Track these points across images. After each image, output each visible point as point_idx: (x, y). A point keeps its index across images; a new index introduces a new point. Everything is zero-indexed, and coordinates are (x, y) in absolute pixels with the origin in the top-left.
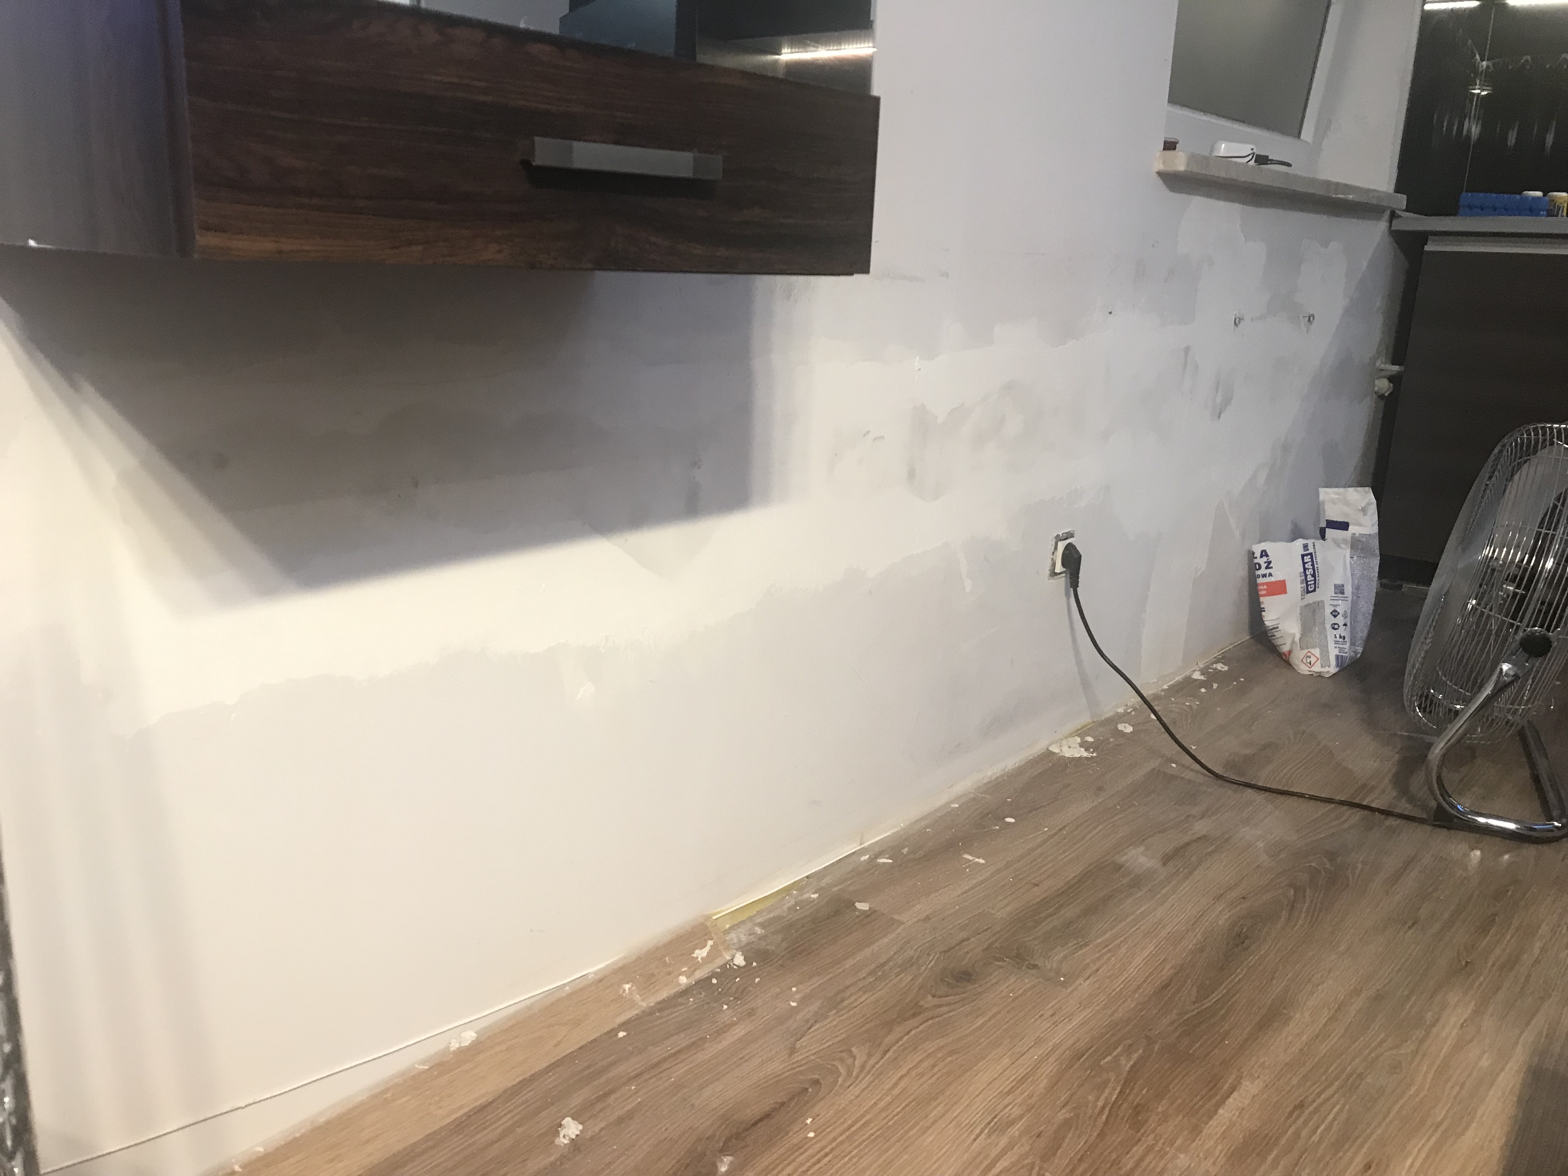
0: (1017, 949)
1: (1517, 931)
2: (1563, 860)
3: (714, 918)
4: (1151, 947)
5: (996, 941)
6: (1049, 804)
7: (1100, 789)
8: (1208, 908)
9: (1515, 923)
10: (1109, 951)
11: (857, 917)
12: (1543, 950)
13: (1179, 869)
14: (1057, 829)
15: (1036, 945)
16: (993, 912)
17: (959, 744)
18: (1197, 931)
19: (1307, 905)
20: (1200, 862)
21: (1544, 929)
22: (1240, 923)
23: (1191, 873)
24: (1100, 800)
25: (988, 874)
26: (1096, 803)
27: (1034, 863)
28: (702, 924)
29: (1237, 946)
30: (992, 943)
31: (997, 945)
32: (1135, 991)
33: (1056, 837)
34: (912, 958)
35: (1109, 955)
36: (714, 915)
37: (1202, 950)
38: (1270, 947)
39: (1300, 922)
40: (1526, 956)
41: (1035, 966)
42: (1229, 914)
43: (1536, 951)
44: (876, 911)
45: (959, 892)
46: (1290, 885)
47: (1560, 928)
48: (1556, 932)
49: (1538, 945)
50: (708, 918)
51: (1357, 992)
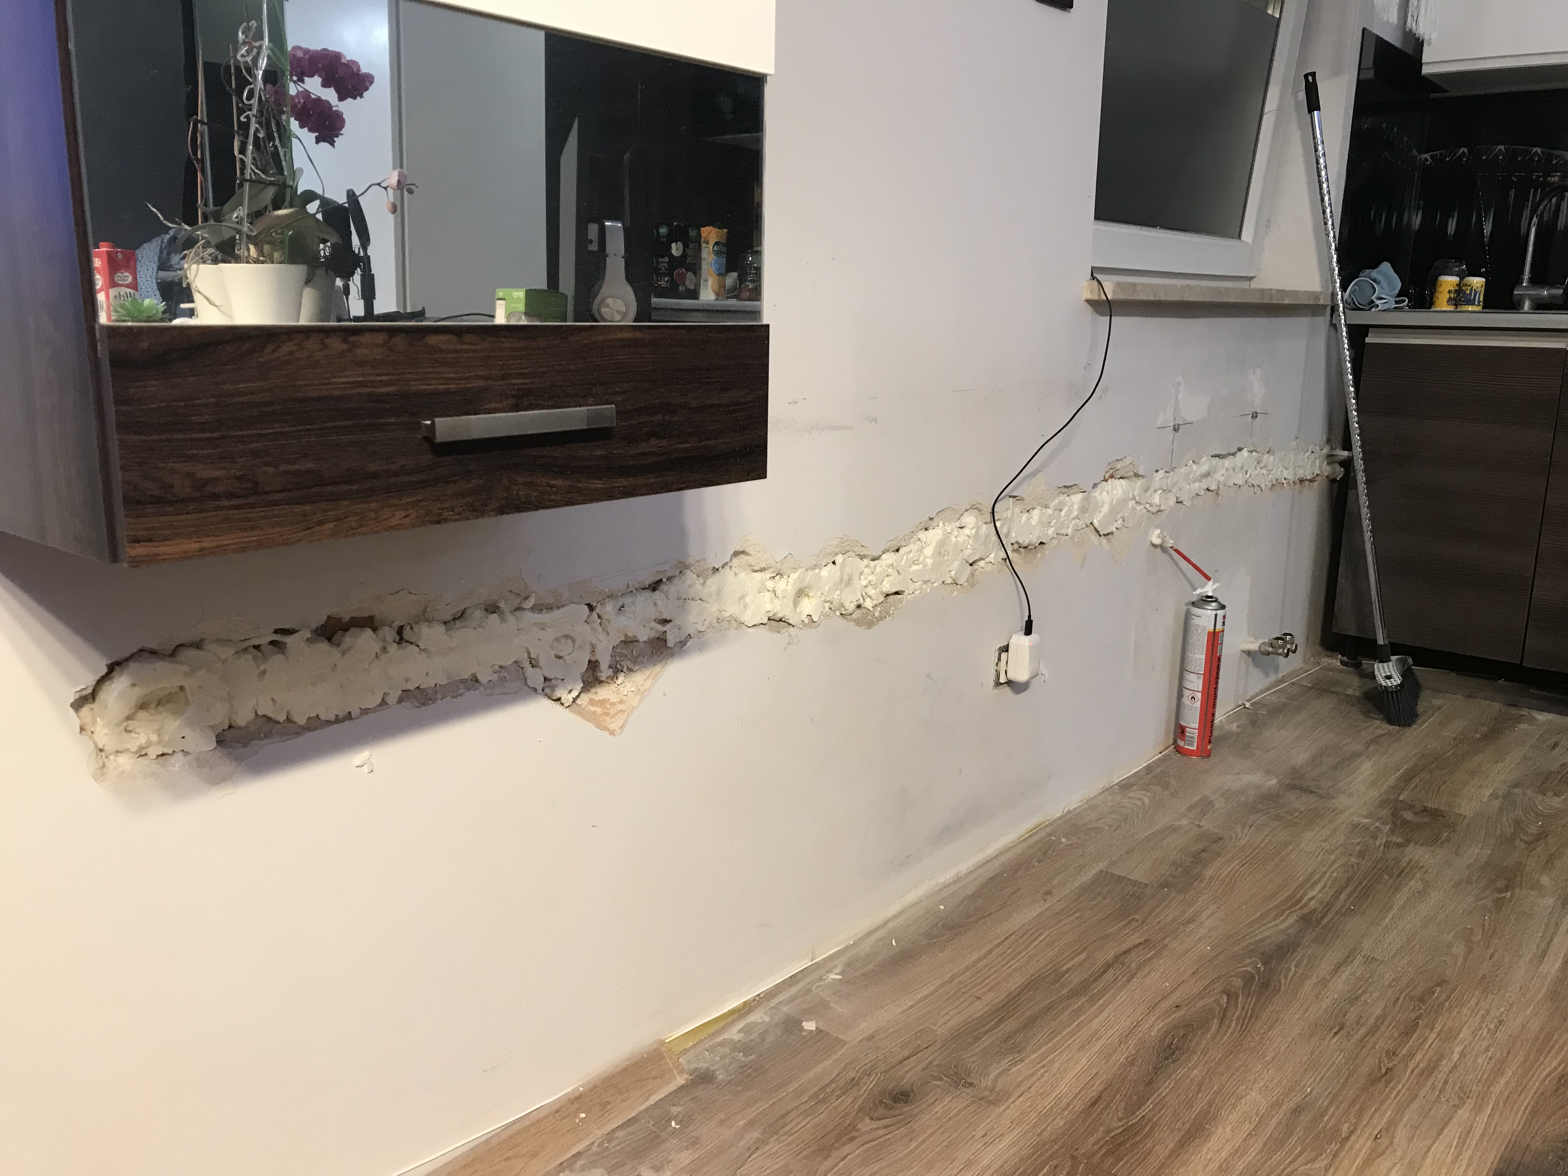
0: (955, 1066)
1: (1438, 1035)
2: (1490, 958)
3: (667, 1041)
4: (1084, 1061)
5: (934, 1060)
6: (997, 911)
7: (1048, 893)
8: (1142, 1019)
9: (1438, 1027)
10: (1044, 1067)
11: (804, 1037)
12: (1463, 1055)
13: (1117, 978)
14: (1003, 938)
15: (974, 1062)
16: (934, 1028)
17: (909, 856)
18: (1130, 1042)
19: (1238, 1013)
20: (1139, 968)
21: (1465, 1033)
22: (1172, 1034)
23: (1128, 981)
24: (1047, 906)
25: (933, 988)
26: (1043, 908)
27: (978, 975)
28: (657, 1049)
29: (1167, 1058)
30: (931, 1062)
31: (936, 1063)
32: (1064, 1110)
33: (1001, 947)
34: (853, 1079)
35: (1042, 1071)
36: (666, 1039)
37: (1132, 1063)
38: (1198, 1059)
39: (1230, 1030)
40: (1445, 1061)
41: (971, 1084)
42: (1162, 1024)
43: (1456, 1056)
44: (821, 1031)
45: (904, 1007)
46: (1223, 992)
47: (1481, 1031)
48: (1475, 1036)
49: (1458, 1050)
50: (663, 1043)
51: (1278, 1105)
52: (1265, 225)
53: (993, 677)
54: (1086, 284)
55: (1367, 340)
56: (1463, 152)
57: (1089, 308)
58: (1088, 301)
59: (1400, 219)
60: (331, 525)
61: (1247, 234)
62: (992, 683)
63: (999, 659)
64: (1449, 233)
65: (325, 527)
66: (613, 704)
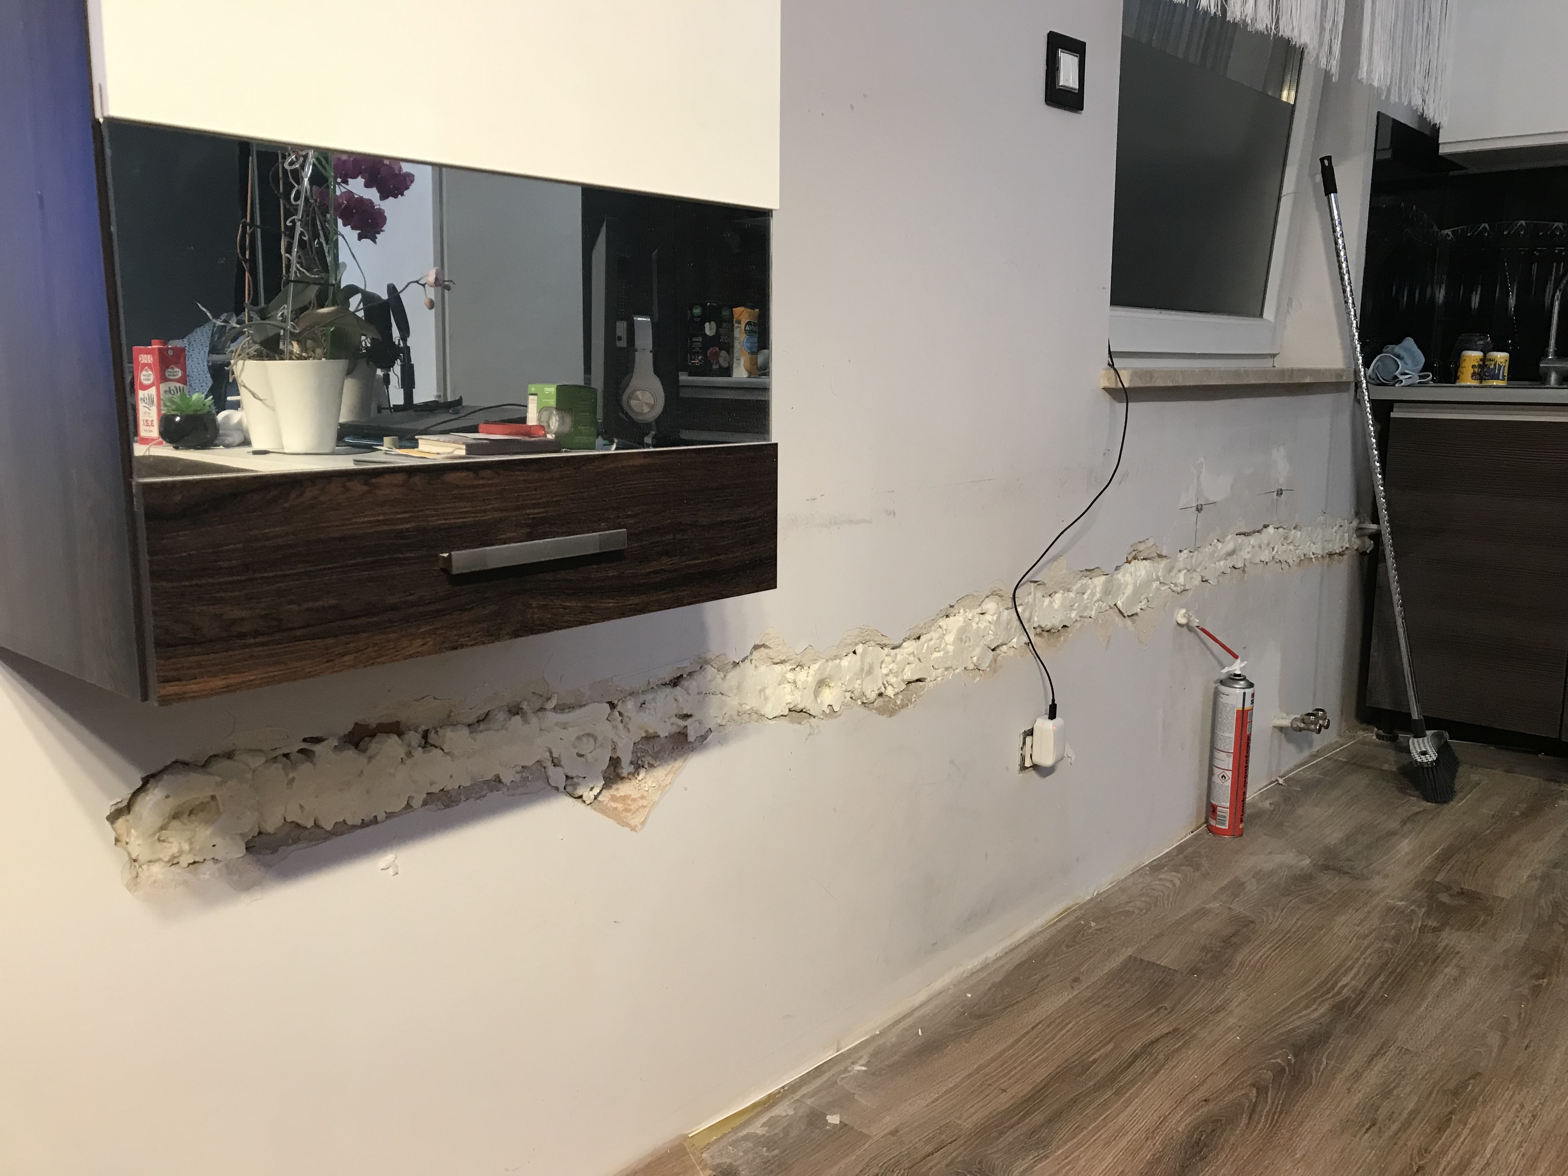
0: (980, 1162)
1: (1471, 1131)
2: (1526, 1049)
3: (690, 1136)
4: (1109, 1159)
5: (958, 1155)
6: (1025, 999)
7: (1076, 980)
8: (1169, 1114)
9: (1472, 1121)
10: (1068, 1163)
11: (828, 1131)
12: (1495, 1151)
13: (1145, 1069)
14: (1030, 1027)
15: (998, 1158)
16: (959, 1122)
17: (934, 944)
18: (1157, 1138)
19: (1268, 1108)
20: (1167, 1059)
21: (1499, 1128)
22: (1200, 1130)
23: (1156, 1073)
24: (1075, 994)
25: (958, 1080)
26: (1071, 996)
27: (1004, 1067)
28: (681, 1145)
29: (1194, 1156)
30: (955, 1158)
31: (960, 1158)
33: (1028, 1036)
35: (1068, 1168)
36: (689, 1134)
37: (1159, 1160)
38: (1226, 1157)
39: (1260, 1126)
40: (1477, 1159)
42: (1189, 1119)
43: (1488, 1153)
44: (846, 1125)
45: (929, 1101)
46: (1253, 1085)
47: (1515, 1126)
48: (1509, 1131)
49: (1491, 1146)
50: (685, 1138)
52: (1286, 305)
53: (1018, 760)
54: (1103, 372)
55: (1393, 415)
56: (1485, 228)
57: (1108, 397)
58: (1106, 389)
59: (1423, 294)
60: (353, 656)
61: (1269, 313)
62: (1018, 767)
63: (1024, 743)
64: (1473, 306)
65: (347, 658)
66: (634, 800)
